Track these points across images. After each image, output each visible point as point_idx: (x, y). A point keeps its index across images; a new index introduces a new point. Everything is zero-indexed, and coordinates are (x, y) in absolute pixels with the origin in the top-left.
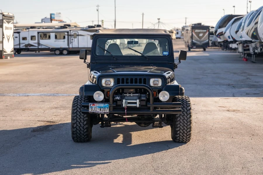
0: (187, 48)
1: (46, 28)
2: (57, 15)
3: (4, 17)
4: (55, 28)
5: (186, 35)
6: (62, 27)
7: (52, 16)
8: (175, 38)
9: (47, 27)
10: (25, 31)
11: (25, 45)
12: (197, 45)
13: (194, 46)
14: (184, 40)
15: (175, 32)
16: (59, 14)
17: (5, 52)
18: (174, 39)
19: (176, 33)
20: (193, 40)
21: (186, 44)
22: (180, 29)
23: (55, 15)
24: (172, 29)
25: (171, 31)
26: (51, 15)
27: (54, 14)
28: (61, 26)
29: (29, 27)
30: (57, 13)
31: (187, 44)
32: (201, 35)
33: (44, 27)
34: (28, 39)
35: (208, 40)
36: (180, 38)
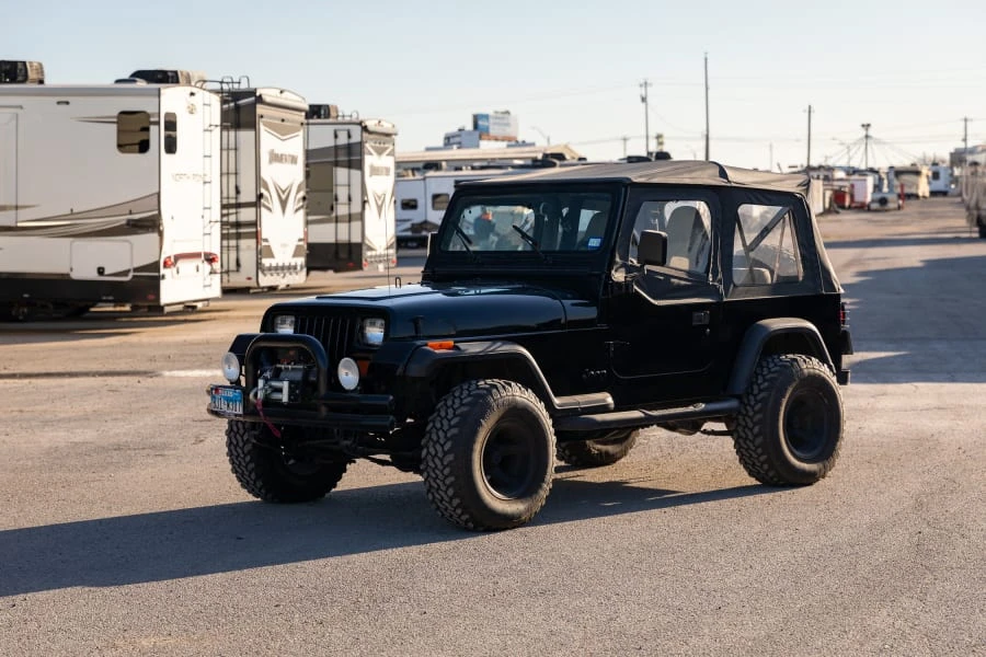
0: (977, 229)
1: (482, 168)
2: (496, 118)
3: (365, 135)
4: (514, 167)
5: (970, 180)
6: (539, 163)
7: (480, 123)
8: (927, 194)
9: (485, 164)
10: (411, 177)
11: (413, 225)
14: (963, 201)
15: (926, 171)
16: (506, 116)
17: (371, 249)
18: (924, 197)
19: (930, 174)
21: (970, 215)
22: (943, 162)
23: (491, 120)
24: (915, 161)
25: (914, 168)
26: (476, 118)
27: (486, 117)
28: (535, 160)
29: (421, 165)
30: (496, 112)
31: (975, 213)
33: (477, 164)
34: (421, 203)
36: (944, 194)
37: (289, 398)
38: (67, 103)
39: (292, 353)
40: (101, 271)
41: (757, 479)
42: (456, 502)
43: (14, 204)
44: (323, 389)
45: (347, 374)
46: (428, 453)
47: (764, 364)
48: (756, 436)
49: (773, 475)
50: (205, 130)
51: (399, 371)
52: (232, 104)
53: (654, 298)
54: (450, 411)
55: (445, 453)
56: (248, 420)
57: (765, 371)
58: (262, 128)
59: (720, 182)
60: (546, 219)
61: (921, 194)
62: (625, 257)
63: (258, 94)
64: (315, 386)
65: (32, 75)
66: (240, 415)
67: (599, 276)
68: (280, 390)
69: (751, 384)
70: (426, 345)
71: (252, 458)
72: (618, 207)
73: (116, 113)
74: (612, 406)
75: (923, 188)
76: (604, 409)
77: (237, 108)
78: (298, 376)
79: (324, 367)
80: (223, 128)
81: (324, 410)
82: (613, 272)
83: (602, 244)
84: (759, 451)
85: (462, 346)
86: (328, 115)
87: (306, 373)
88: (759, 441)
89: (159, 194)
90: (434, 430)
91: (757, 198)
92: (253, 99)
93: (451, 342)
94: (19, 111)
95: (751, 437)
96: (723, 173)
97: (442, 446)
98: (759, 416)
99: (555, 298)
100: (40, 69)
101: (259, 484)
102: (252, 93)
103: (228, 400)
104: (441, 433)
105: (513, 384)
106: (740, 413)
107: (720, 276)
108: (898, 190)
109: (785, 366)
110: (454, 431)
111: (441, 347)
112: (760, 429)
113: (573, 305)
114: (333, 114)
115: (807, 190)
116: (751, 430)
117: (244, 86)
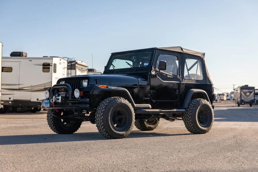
5: (236, 94)
8: (226, 100)
12: (245, 101)
13: (243, 102)
18: (225, 100)
19: (226, 95)
20: (242, 98)
22: (229, 93)
25: (223, 94)
31: (237, 101)
32: (248, 94)
35: (253, 98)
36: (229, 100)
37: (61, 101)
38: (31, 61)
39: (63, 89)
40: (38, 99)
41: (190, 132)
42: (104, 130)
43: (18, 84)
44: (70, 98)
45: (76, 93)
46: (97, 116)
47: (192, 101)
48: (190, 119)
49: (194, 130)
50: (63, 69)
51: (91, 93)
52: (70, 64)
53: (163, 80)
54: (103, 105)
55: (101, 116)
56: (51, 108)
57: (193, 102)
58: (77, 70)
59: (181, 51)
60: (135, 60)
61: (224, 99)
62: (155, 68)
63: (76, 62)
64: (68, 98)
65: (24, 55)
66: (49, 107)
67: (148, 73)
68: (58, 99)
69: (189, 106)
70: (99, 86)
71: (52, 120)
72: (153, 55)
73: (42, 63)
74: (151, 107)
75: (225, 98)
76: (149, 108)
77: (71, 65)
78: (64, 95)
79: (70, 93)
80: (68, 69)
81: (70, 104)
82: (152, 72)
83: (149, 65)
84: (191, 123)
85: (109, 87)
86: (94, 71)
87: (66, 95)
88: (191, 120)
89: (52, 82)
90: (98, 110)
91: (191, 57)
92: (75, 63)
93: (106, 86)
94: (20, 62)
95: (189, 120)
96: (182, 49)
97: (100, 114)
98: (191, 114)
99: (136, 78)
100: (26, 54)
101: (54, 127)
102: (75, 61)
103: (46, 103)
104: (100, 111)
105: (121, 98)
106: (185, 113)
107: (181, 76)
108: (220, 99)
109: (198, 101)
110: (103, 110)
111: (103, 87)
112: (191, 117)
113: (141, 80)
114: (95, 71)
115: (204, 56)
116: (189, 118)
117: (73, 60)
